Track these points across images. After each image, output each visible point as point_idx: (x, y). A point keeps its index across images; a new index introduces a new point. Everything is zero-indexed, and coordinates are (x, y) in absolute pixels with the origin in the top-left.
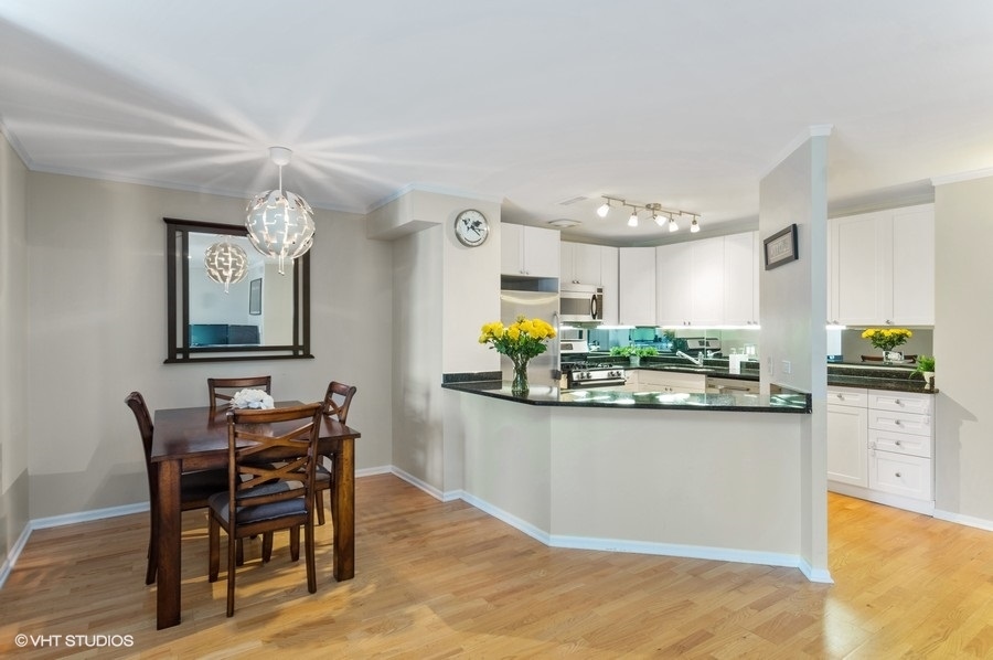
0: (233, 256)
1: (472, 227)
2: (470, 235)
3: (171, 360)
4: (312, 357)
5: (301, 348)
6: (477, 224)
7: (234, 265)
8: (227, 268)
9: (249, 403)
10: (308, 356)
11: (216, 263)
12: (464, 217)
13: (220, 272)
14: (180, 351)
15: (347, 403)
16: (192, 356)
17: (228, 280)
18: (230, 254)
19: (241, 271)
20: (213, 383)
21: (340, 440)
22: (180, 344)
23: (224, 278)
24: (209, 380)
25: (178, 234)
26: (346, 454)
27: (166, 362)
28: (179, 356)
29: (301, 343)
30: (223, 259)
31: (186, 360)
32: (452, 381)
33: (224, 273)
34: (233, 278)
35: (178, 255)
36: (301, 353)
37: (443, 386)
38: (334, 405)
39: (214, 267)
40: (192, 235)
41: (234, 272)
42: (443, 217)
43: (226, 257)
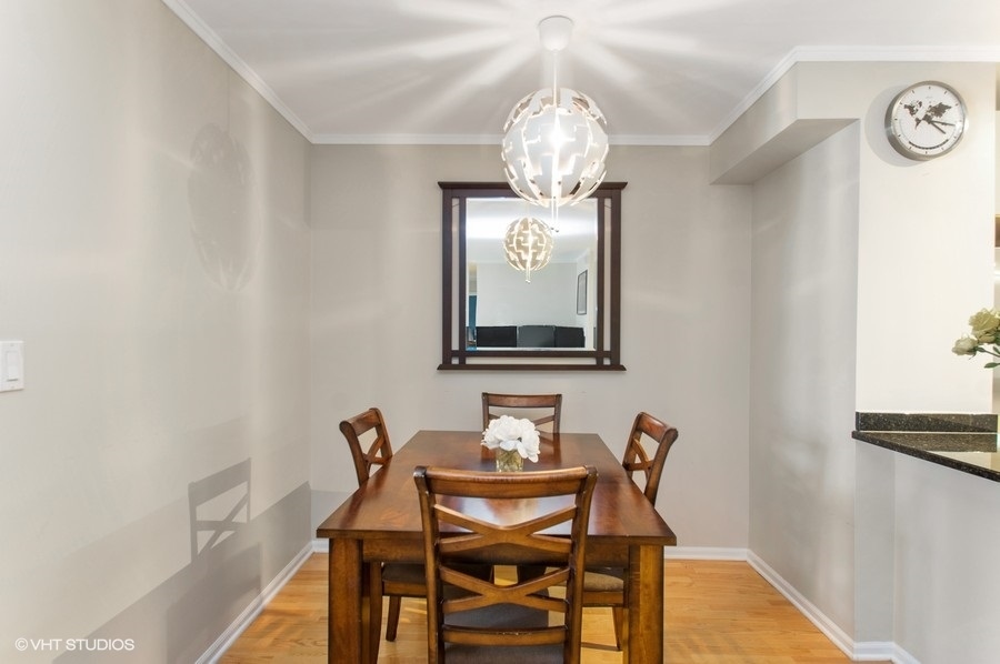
0: (534, 233)
1: (927, 119)
2: (924, 136)
3: (446, 366)
4: (623, 368)
5: (608, 354)
6: (940, 109)
7: (535, 246)
8: (526, 250)
9: (500, 441)
10: (617, 366)
11: (514, 245)
12: (908, 99)
13: (519, 255)
14: (455, 354)
15: (662, 456)
16: (470, 361)
17: (528, 265)
18: (529, 232)
19: (543, 253)
20: (488, 399)
21: (633, 545)
22: (455, 346)
23: (523, 263)
24: (484, 394)
25: (455, 202)
26: (646, 572)
27: (440, 368)
28: (455, 361)
29: (607, 347)
30: (522, 239)
31: (463, 367)
32: (873, 428)
33: (524, 257)
34: (534, 262)
35: (455, 229)
36: (607, 362)
37: (855, 435)
38: (642, 455)
39: (512, 249)
40: (469, 201)
41: (535, 255)
42: (861, 106)
43: (526, 236)
